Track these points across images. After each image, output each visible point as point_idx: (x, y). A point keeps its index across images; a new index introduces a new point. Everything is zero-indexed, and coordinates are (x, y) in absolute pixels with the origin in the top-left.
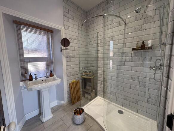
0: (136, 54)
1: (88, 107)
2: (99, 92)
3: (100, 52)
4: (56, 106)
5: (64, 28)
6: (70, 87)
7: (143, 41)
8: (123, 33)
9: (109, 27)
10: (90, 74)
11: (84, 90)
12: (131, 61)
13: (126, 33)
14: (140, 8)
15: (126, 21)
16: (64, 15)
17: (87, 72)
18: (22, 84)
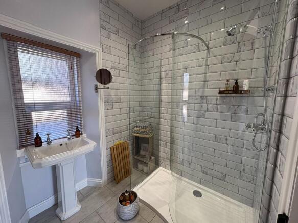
0: (225, 100)
1: (143, 187)
2: (161, 160)
3: (164, 92)
4: (86, 187)
5: (101, 49)
6: (111, 154)
7: (237, 80)
8: (204, 64)
9: (181, 52)
10: (147, 130)
11: (136, 157)
12: (216, 110)
13: (208, 63)
14: (235, 28)
15: (208, 44)
16: (101, 27)
17: (141, 127)
18: (20, 153)
